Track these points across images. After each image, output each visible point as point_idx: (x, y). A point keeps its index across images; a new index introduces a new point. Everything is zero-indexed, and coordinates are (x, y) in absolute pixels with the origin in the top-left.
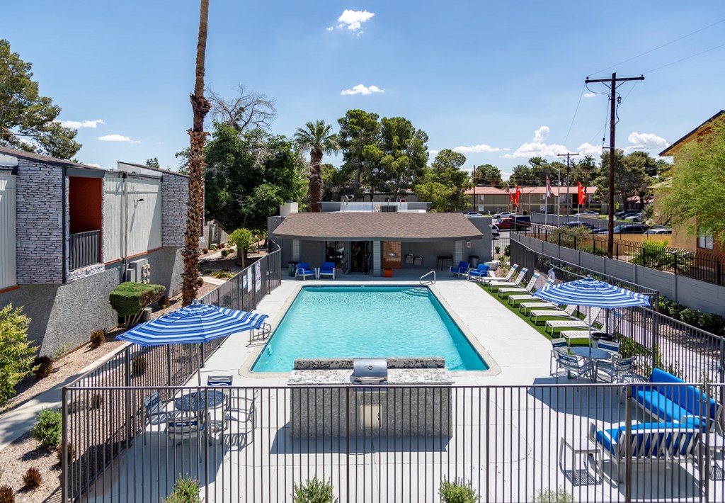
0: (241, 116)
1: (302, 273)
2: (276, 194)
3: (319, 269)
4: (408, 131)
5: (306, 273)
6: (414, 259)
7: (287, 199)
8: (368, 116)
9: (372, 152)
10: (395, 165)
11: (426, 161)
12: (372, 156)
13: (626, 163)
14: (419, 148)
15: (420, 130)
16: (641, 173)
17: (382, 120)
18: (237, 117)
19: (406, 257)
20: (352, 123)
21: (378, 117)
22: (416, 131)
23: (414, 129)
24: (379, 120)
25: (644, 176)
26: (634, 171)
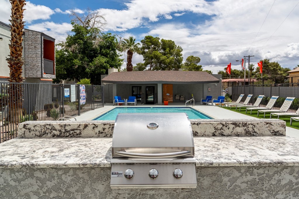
0: (89, 25)
1: (117, 102)
2: (105, 62)
3: (127, 99)
4: (174, 46)
5: (119, 102)
6: (180, 97)
7: (112, 66)
8: (155, 38)
9: (157, 54)
10: (168, 61)
11: (182, 61)
12: (156, 56)
13: (270, 65)
14: (178, 54)
15: (179, 46)
16: (277, 70)
17: (161, 40)
18: (87, 25)
19: (175, 96)
20: (147, 41)
21: (159, 39)
22: (177, 46)
23: (176, 46)
24: (160, 41)
25: (278, 72)
26: (274, 69)
